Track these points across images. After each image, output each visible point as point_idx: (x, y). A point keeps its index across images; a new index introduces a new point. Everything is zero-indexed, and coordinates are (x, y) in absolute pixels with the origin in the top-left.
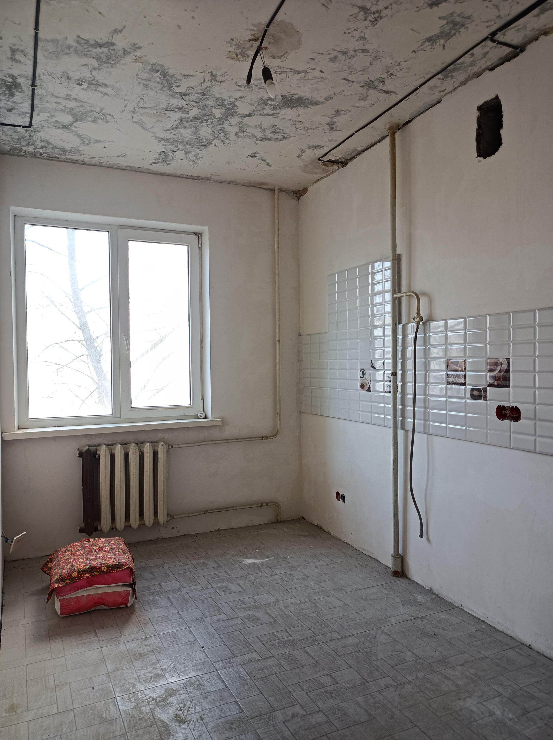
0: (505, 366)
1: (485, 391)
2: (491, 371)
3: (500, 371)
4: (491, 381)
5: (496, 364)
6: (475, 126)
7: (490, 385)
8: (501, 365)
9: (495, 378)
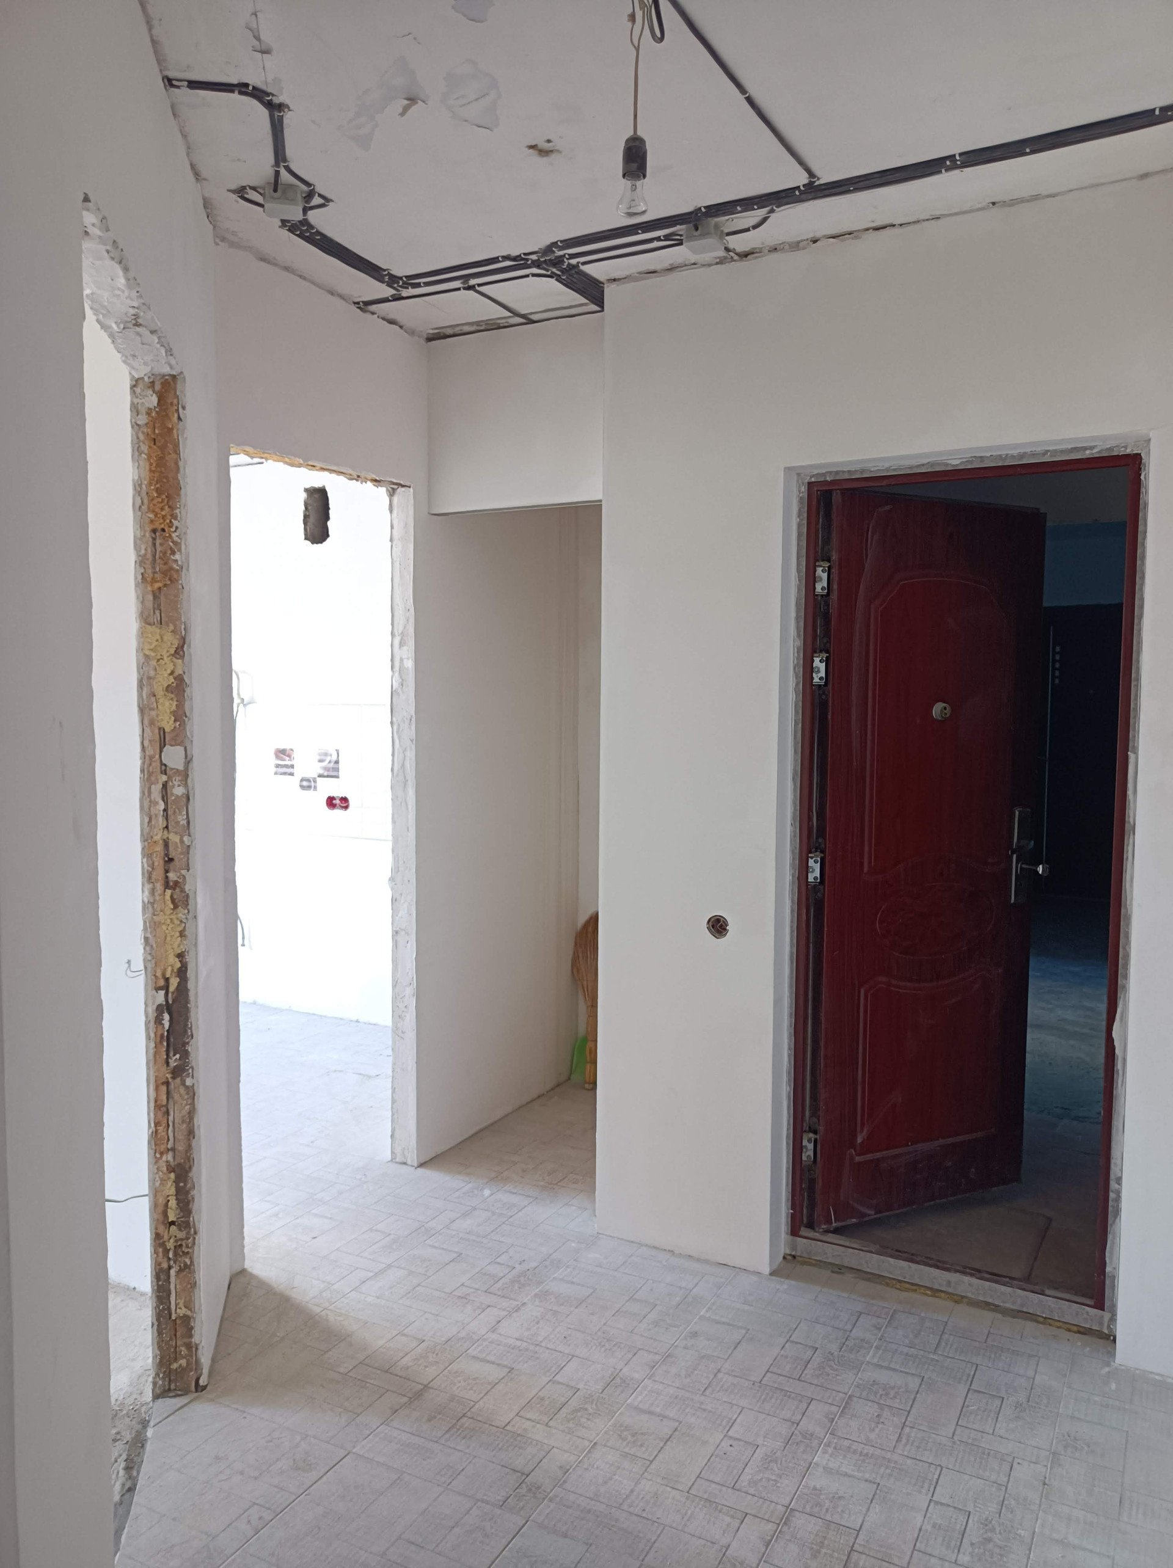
0: (334, 758)
1: (315, 782)
2: (321, 761)
3: (330, 762)
4: (321, 772)
5: (326, 754)
6: (303, 508)
7: (320, 776)
8: (331, 755)
9: (326, 769)
